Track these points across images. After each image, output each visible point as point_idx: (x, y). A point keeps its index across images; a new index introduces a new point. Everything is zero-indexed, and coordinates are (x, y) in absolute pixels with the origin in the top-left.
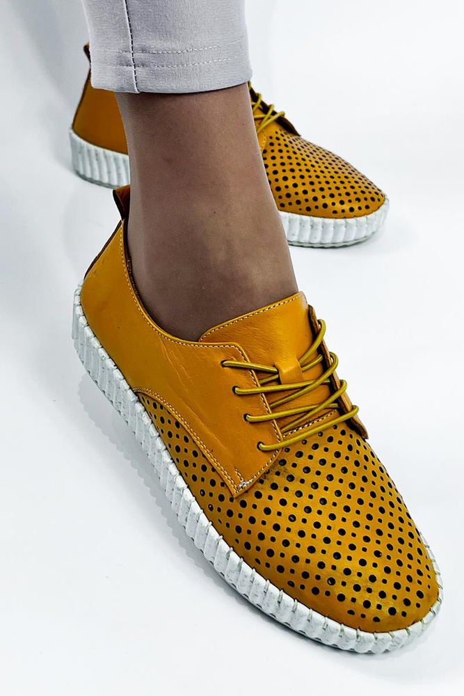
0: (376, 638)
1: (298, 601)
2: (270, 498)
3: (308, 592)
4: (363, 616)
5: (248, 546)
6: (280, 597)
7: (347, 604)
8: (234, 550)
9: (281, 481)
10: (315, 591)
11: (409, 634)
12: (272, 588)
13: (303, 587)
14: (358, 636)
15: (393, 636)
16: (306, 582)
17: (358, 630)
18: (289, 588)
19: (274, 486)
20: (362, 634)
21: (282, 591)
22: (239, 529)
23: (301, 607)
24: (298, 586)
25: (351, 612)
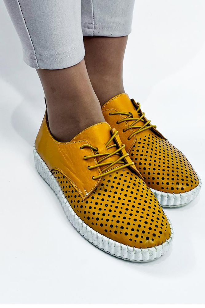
0: (142, 251)
1: (110, 238)
2: (98, 198)
3: (113, 233)
4: (135, 241)
5: (89, 218)
6: (103, 238)
7: (129, 237)
8: (84, 222)
9: (102, 192)
10: (116, 232)
11: (156, 249)
12: (99, 235)
13: (111, 231)
14: (134, 250)
15: (149, 250)
16: (112, 229)
17: (134, 247)
18: (106, 233)
19: (99, 194)
20: (136, 249)
21: (103, 235)
22: (85, 212)
23: (111, 241)
24: (108, 231)
25: (130, 240)
